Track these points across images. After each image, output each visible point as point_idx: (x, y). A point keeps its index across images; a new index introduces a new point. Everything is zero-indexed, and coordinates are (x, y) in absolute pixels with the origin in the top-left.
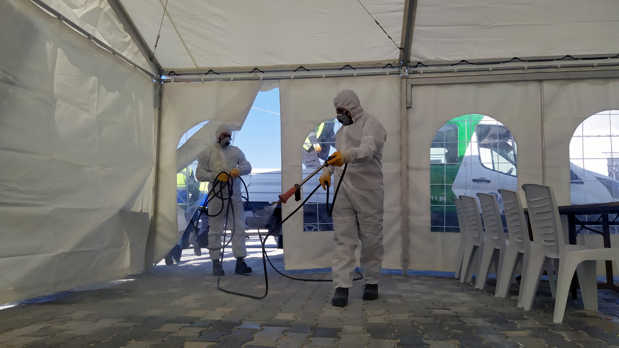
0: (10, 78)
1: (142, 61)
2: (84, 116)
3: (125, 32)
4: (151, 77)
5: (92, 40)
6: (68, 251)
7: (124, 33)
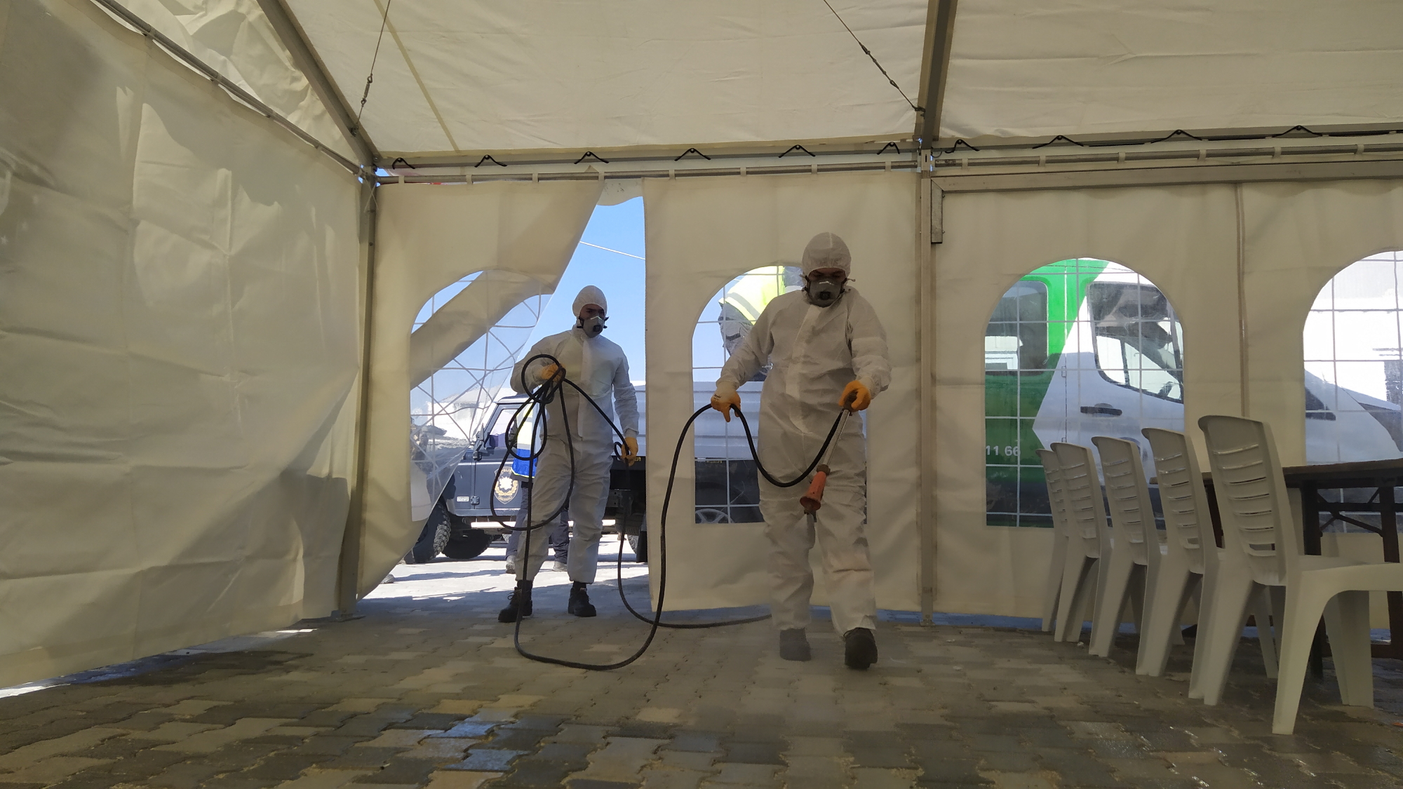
0: (35, 169)
1: (333, 135)
2: (200, 259)
3: (293, 69)
4: (352, 172)
5: (220, 85)
6: (164, 563)
7: (293, 72)
